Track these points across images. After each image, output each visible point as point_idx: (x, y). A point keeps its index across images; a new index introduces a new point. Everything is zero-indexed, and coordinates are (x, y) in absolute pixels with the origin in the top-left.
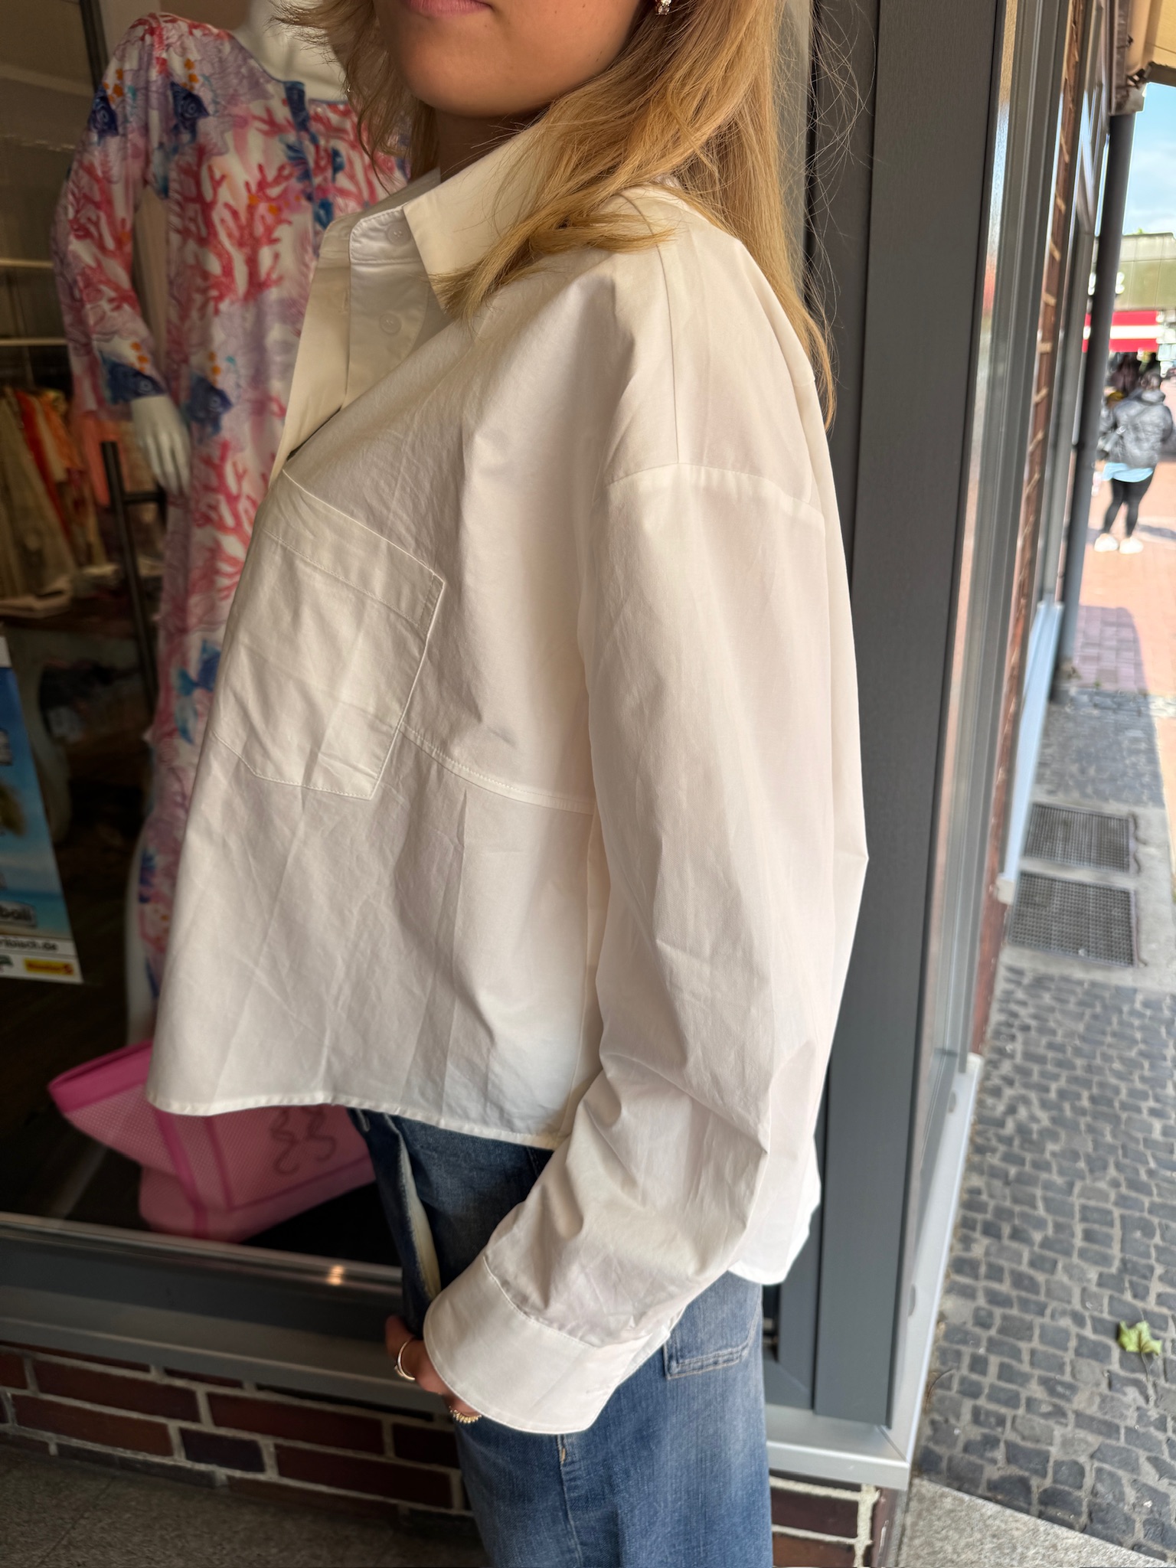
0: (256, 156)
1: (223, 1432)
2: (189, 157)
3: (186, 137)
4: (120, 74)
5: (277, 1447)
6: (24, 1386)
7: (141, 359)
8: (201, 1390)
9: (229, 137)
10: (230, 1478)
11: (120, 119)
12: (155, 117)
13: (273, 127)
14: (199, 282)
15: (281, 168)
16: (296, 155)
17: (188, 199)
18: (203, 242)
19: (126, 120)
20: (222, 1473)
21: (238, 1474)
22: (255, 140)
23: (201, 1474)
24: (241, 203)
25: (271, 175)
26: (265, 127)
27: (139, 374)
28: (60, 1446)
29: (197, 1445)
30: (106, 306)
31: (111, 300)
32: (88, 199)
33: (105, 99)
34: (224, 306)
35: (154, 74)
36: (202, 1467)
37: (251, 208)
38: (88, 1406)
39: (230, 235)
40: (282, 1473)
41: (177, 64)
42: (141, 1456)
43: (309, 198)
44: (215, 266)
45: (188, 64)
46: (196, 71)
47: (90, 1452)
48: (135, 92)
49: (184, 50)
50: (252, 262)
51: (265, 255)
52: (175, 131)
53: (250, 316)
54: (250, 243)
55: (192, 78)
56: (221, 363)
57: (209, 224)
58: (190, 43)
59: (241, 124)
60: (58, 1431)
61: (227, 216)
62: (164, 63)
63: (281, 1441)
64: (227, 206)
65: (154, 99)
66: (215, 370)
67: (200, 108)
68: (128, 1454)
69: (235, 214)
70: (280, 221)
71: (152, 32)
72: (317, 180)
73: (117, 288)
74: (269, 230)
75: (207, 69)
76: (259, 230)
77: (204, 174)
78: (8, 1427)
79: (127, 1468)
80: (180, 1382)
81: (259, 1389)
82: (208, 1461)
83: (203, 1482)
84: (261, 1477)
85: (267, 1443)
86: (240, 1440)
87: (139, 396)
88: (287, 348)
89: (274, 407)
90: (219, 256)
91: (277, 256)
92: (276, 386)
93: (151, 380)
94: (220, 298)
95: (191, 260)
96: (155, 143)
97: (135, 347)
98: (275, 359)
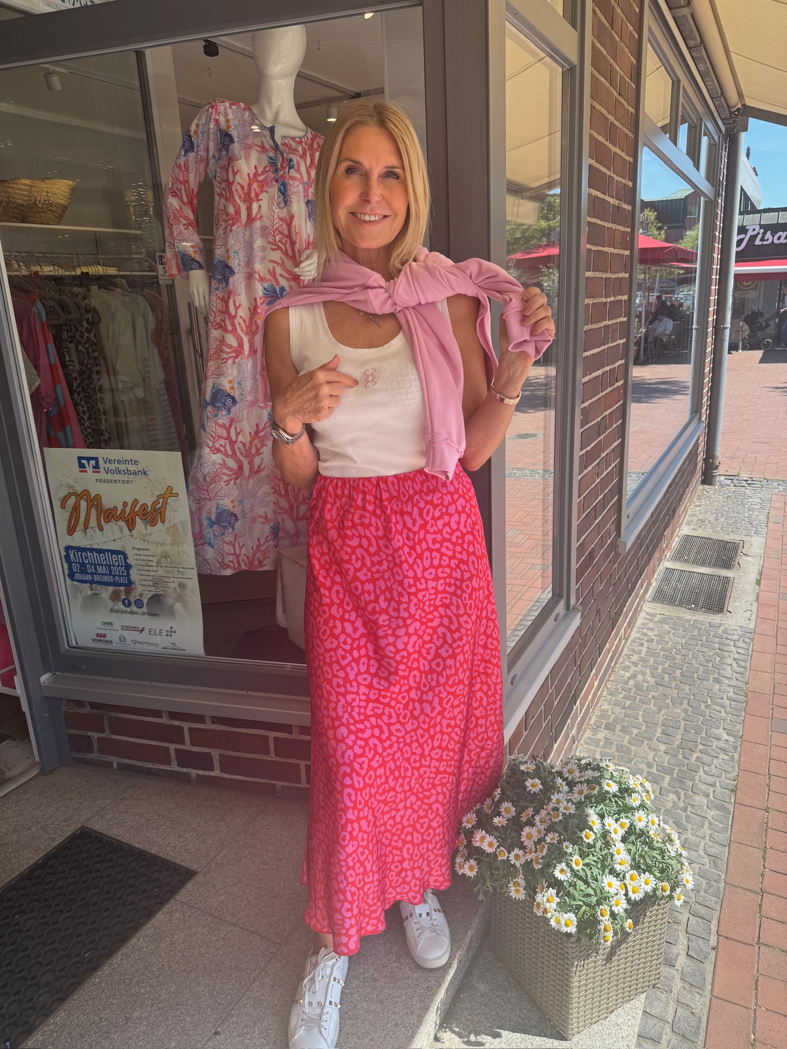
0: (254, 162)
1: (195, 749)
2: (224, 162)
3: (224, 153)
4: (197, 125)
5: (220, 755)
6: (104, 732)
7: (195, 252)
8: (186, 726)
9: (242, 153)
10: (198, 775)
11: (195, 145)
12: (211, 144)
13: (263, 149)
14: (225, 217)
15: (265, 167)
16: (273, 162)
17: (223, 180)
18: (227, 199)
19: (198, 146)
20: (194, 772)
21: (201, 772)
22: (254, 155)
23: (185, 774)
24: (245, 183)
25: (260, 170)
26: (260, 149)
27: (193, 259)
28: (118, 764)
29: (184, 758)
30: (182, 228)
31: (184, 225)
32: (178, 180)
33: (190, 136)
34: (234, 228)
35: (212, 125)
36: (185, 770)
37: (250, 185)
38: (132, 740)
39: (240, 197)
40: (222, 771)
41: (222, 120)
42: (157, 766)
43: (277, 181)
44: (231, 210)
45: (228, 121)
46: (231, 123)
47: (131, 765)
48: (203, 133)
49: (226, 114)
50: (249, 209)
51: (255, 206)
52: (220, 151)
53: (247, 234)
54: (249, 201)
55: (229, 127)
56: (232, 255)
57: (231, 192)
58: (229, 111)
59: (248, 148)
60: (117, 756)
61: (239, 188)
62: (217, 121)
63: (222, 752)
64: (239, 183)
65: (211, 136)
66: (229, 257)
67: (232, 140)
68: (150, 765)
69: (242, 187)
70: (263, 192)
71: (212, 107)
72: (281, 173)
73: (187, 219)
74: (257, 195)
75: (236, 123)
76: (253, 195)
77: (230, 169)
78: (94, 756)
79: (149, 773)
80: (176, 723)
81: (213, 723)
82: (188, 767)
83: (185, 778)
84: (212, 774)
85: (215, 753)
86: (204, 753)
87: (192, 269)
88: (264, 249)
89: (257, 276)
90: (234, 206)
91: (260, 207)
92: (258, 267)
93: (198, 262)
94: (233, 224)
95: (222, 207)
96: (211, 155)
97: (192, 246)
98: (259, 254)
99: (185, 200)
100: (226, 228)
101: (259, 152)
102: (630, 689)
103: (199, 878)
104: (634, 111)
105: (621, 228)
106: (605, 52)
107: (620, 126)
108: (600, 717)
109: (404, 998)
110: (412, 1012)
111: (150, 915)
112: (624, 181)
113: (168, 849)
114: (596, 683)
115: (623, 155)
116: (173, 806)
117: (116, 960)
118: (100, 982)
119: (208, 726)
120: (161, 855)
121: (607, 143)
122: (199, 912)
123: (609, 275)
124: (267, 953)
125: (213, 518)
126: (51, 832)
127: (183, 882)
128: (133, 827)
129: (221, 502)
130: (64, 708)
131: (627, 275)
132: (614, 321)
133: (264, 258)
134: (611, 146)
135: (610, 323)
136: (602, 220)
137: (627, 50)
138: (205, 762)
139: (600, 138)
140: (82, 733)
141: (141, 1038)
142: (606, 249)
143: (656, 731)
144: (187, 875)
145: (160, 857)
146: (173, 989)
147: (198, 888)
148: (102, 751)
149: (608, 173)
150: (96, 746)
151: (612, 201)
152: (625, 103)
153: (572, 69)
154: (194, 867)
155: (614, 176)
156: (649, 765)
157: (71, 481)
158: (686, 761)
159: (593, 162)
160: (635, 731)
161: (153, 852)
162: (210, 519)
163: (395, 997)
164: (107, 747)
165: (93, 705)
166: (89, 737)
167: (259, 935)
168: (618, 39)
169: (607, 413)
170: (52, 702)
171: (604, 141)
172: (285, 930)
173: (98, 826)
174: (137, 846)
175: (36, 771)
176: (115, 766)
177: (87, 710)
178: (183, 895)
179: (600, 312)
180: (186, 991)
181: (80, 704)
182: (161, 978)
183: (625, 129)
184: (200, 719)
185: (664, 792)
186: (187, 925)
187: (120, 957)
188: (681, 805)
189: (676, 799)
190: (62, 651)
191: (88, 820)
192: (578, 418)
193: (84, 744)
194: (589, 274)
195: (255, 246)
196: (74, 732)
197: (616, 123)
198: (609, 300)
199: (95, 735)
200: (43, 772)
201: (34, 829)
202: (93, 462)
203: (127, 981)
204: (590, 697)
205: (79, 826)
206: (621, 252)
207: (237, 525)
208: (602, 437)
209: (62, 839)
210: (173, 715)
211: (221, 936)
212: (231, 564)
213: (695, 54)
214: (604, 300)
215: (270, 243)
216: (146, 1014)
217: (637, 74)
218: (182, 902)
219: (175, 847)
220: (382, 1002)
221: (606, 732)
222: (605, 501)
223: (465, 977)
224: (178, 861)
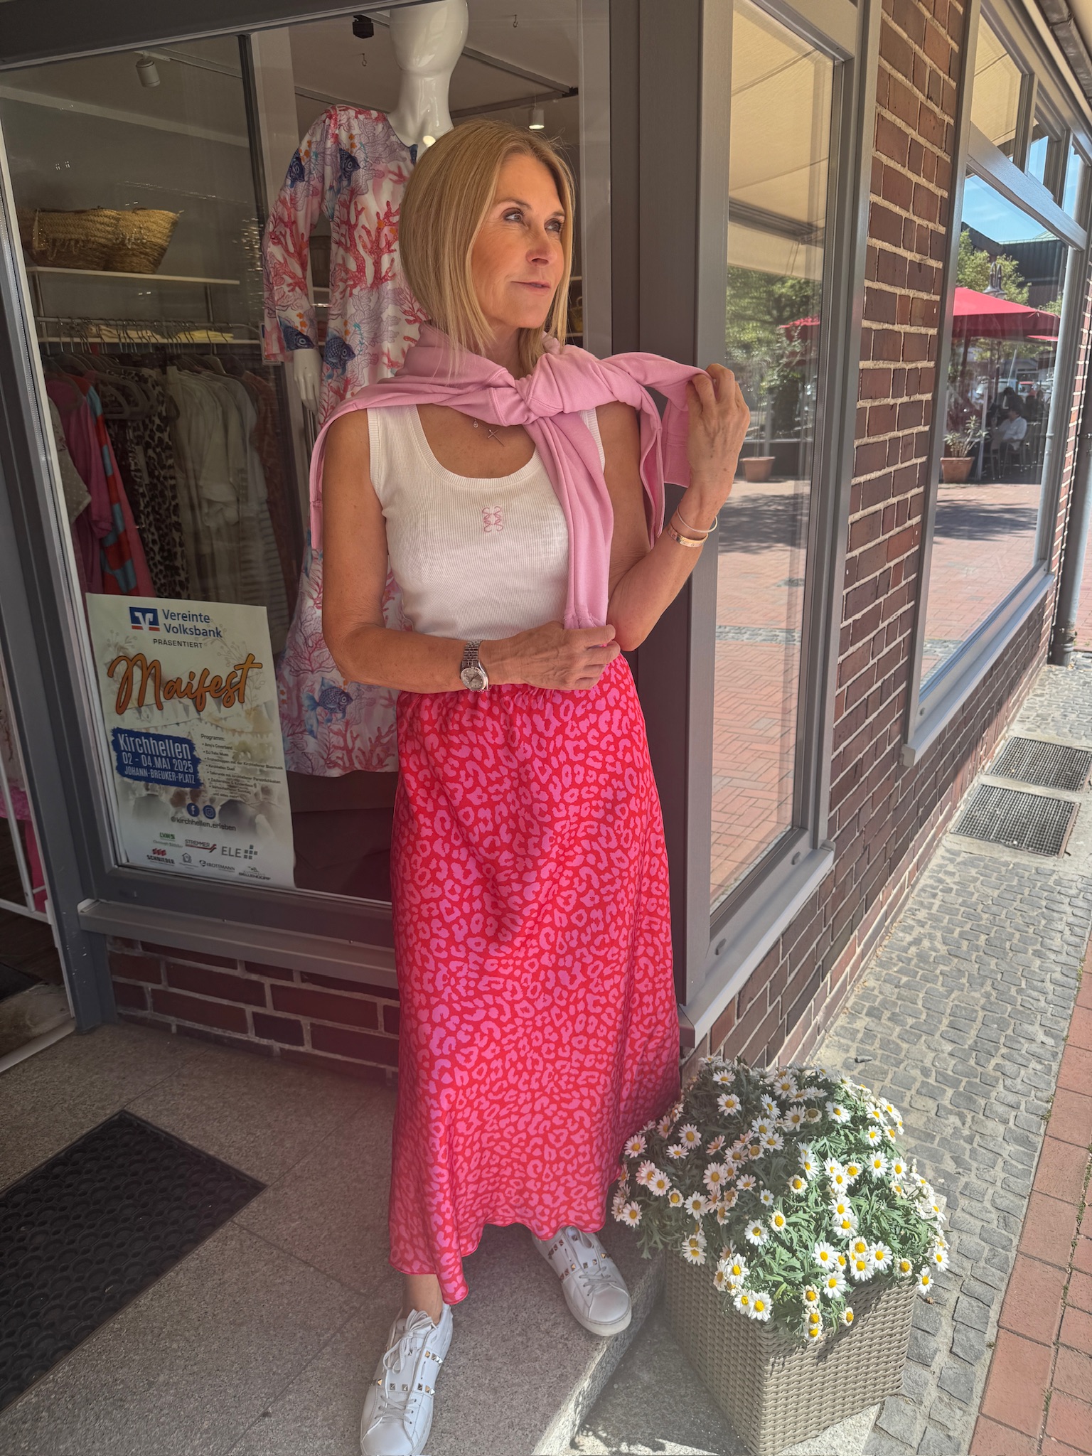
0: (385, 196)
1: (279, 1014)
2: (345, 196)
3: (345, 183)
4: (310, 143)
5: (312, 1025)
6: (159, 983)
7: (302, 324)
8: (267, 982)
9: (370, 183)
10: (282, 1050)
11: (306, 172)
12: (328, 170)
13: (400, 178)
14: (343, 274)
17: (342, 222)
18: (347, 249)
19: (310, 173)
20: (277, 1046)
21: (287, 1047)
22: (387, 187)
23: (266, 1047)
24: (373, 226)
25: (394, 209)
26: (395, 178)
27: (300, 334)
28: (178, 1026)
29: (264, 1026)
30: (286, 289)
31: (289, 285)
32: (281, 220)
33: (299, 159)
34: (355, 291)
35: (330, 143)
36: (264, 1042)
37: (379, 230)
38: (197, 996)
39: (364, 247)
40: (315, 1046)
41: (344, 136)
42: (229, 1034)
44: (352, 266)
45: (351, 137)
46: (356, 141)
47: (197, 1030)
48: (316, 155)
49: (350, 127)
50: (377, 264)
51: (386, 260)
52: (340, 180)
53: (374, 299)
54: (377, 252)
55: (352, 145)
56: (351, 329)
57: (352, 239)
58: (354, 123)
59: (378, 176)
60: (177, 1016)
61: (364, 234)
62: (336, 137)
63: (315, 1021)
64: (364, 227)
65: (328, 159)
66: (347, 332)
67: (356, 165)
68: (219, 1032)
69: (368, 232)
70: (396, 239)
71: (330, 117)
73: (293, 276)
74: (389, 244)
75: (364, 140)
76: (383, 244)
77: (353, 207)
78: (148, 1013)
79: (219, 1042)
80: (254, 977)
81: (303, 981)
82: (269, 1038)
83: (266, 1052)
84: (301, 1049)
85: (306, 1022)
86: (290, 1021)
87: (298, 347)
88: (396, 321)
89: (385, 360)
90: (356, 259)
91: (393, 260)
92: (387, 346)
93: (306, 338)
94: (354, 286)
95: (340, 261)
96: (327, 186)
97: (300, 316)
98: (388, 329)
99: (291, 249)
100: (344, 291)
101: (395, 182)
102: (910, 960)
103: (268, 1194)
104: (952, 122)
105: (925, 296)
106: (905, 35)
107: (928, 145)
108: (862, 997)
109: (526, 1387)
110: (536, 1409)
111: (198, 1240)
112: (931, 225)
113: (232, 1149)
114: (858, 950)
115: (932, 187)
116: (245, 1090)
117: (144, 1300)
118: (121, 1329)
119: (296, 984)
120: (221, 1157)
121: (905, 171)
122: (263, 1243)
123: (900, 365)
124: (346, 1308)
125: (317, 697)
126: (80, 1115)
127: (247, 1199)
128: (188, 1116)
129: (328, 676)
130: (109, 947)
131: (932, 364)
132: (907, 432)
133: (396, 335)
134: (910, 175)
135: (900, 434)
136: (891, 284)
137: (943, 31)
138: (291, 1032)
139: (892, 164)
140: (132, 982)
141: (165, 1411)
142: (897, 327)
143: (940, 1022)
144: (253, 1188)
145: (220, 1161)
146: (215, 1346)
147: (265, 1209)
148: (157, 1008)
149: (904, 214)
150: (149, 1001)
151: (910, 256)
152: (937, 110)
153: (848, 62)
154: (263, 1178)
155: (915, 218)
156: (925, 1072)
157: (121, 640)
158: (980, 1069)
159: (878, 200)
160: (911, 1021)
161: (211, 1153)
162: (312, 698)
163: (514, 1385)
164: (164, 1003)
165: (146, 946)
166: (141, 988)
167: (339, 1281)
168: (928, 15)
169: (892, 564)
170: (92, 937)
171: (898, 167)
172: (375, 1277)
173: (142, 1111)
174: (190, 1142)
175: (70, 1030)
176: (174, 1029)
177: (138, 952)
178: (242, 1217)
179: (884, 419)
180: (233, 1351)
181: (129, 943)
182: (201, 1331)
183: (935, 149)
184: (286, 974)
185: (942, 1113)
186: (245, 1259)
187: (150, 1297)
188: (966, 1132)
189: (959, 1123)
190: (107, 870)
191: (130, 1101)
192: (840, 572)
193: (136, 997)
194: (863, 365)
195: (384, 316)
196: (122, 980)
197: (921, 140)
198: (899, 401)
199: (149, 986)
200: (79, 1032)
201: (58, 1109)
202: (149, 616)
203: (156, 1331)
204: (848, 969)
205: (116, 1110)
206: (923, 330)
207: (350, 708)
208: (881, 599)
209: (94, 1126)
210: (251, 967)
211: (288, 1278)
212: (340, 762)
213: (1060, 34)
214: (891, 401)
215: (405, 312)
216: (175, 1379)
217: (959, 66)
218: (242, 1227)
219: (240, 1149)
220: (495, 1391)
221: (868, 1019)
222: (883, 692)
223: (623, 1360)
224: (243, 1168)
